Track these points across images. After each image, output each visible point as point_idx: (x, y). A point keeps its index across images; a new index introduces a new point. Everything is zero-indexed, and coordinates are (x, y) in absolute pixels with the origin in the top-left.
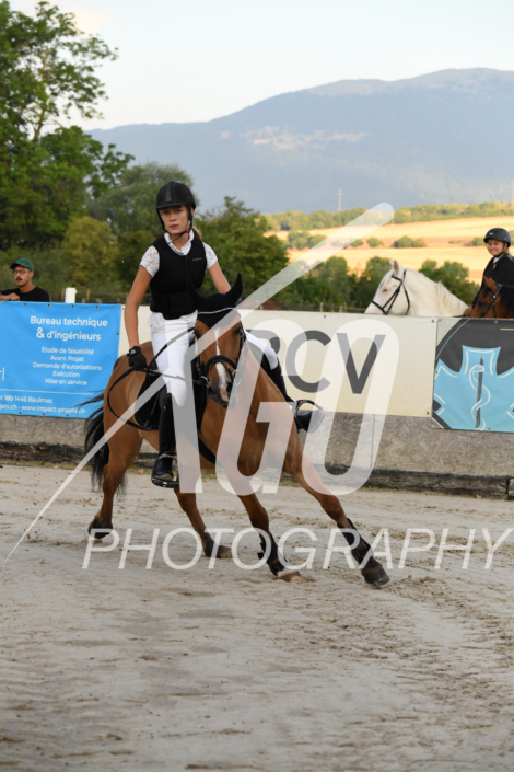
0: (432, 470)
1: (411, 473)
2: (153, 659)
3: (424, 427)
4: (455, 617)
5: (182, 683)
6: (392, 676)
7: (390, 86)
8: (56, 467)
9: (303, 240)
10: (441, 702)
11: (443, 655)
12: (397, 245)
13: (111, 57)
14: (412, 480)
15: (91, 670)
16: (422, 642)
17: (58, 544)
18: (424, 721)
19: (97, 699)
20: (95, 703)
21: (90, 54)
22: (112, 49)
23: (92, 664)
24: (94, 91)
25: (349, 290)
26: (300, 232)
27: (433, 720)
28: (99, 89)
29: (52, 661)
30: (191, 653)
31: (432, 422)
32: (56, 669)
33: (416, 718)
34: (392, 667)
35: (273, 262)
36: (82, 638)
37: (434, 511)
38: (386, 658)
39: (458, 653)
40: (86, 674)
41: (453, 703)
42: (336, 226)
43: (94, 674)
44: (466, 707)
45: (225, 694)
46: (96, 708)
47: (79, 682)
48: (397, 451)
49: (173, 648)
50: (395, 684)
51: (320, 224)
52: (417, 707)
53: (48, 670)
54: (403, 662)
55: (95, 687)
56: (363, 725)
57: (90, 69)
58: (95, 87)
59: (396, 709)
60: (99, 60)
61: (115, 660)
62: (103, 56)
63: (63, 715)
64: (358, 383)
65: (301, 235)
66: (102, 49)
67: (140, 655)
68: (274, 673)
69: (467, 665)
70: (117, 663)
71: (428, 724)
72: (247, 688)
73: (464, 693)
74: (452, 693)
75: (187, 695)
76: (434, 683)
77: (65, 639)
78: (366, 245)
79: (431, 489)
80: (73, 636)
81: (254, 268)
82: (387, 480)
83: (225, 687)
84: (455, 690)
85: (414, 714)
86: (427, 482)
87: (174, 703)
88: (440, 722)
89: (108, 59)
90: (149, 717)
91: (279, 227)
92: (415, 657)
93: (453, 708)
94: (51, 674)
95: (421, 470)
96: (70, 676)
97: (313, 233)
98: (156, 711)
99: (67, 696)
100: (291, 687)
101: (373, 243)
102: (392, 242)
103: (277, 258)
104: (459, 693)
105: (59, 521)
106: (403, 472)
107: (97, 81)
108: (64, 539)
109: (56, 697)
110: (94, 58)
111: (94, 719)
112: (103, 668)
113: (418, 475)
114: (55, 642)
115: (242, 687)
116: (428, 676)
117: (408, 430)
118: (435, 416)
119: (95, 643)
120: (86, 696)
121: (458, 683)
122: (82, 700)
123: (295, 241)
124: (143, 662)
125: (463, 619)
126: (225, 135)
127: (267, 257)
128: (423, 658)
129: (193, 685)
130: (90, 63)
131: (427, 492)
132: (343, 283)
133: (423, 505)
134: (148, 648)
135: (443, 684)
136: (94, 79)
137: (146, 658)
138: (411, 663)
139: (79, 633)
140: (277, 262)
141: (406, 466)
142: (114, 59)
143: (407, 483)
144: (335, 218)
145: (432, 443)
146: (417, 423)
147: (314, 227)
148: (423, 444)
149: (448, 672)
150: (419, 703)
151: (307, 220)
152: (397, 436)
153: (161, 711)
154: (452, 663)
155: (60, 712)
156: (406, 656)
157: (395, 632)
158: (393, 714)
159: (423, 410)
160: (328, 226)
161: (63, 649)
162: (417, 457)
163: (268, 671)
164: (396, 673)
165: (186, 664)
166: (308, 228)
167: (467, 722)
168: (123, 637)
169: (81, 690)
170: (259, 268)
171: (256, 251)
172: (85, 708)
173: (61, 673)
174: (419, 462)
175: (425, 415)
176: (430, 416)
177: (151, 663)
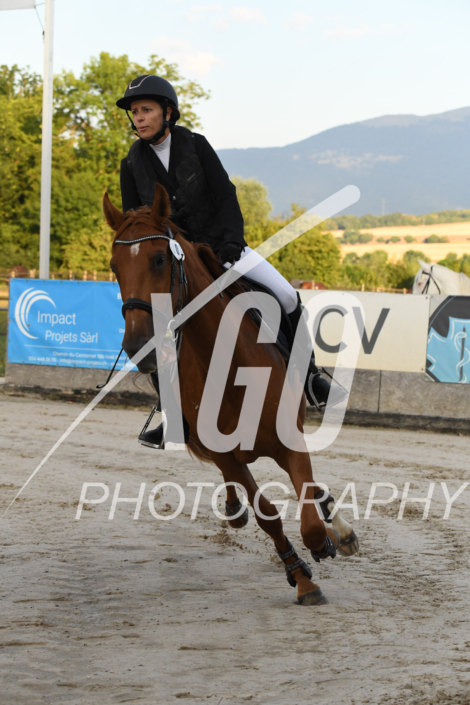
0: (426, 414)
1: (409, 416)
2: (175, 561)
3: (420, 380)
4: (421, 530)
5: (192, 581)
6: (361, 577)
7: (422, 120)
8: (136, 409)
9: (355, 237)
10: (395, 597)
11: (405, 560)
12: (427, 241)
13: (205, 97)
14: (409, 422)
15: (122, 568)
16: (390, 549)
17: (123, 470)
18: (378, 613)
19: (121, 593)
20: (119, 596)
21: (189, 95)
22: (206, 91)
23: (125, 564)
24: (193, 123)
25: (387, 275)
26: (353, 231)
27: (386, 613)
28: (196, 121)
29: (95, 562)
30: (205, 556)
31: (426, 377)
32: (97, 568)
33: (372, 611)
34: (362, 569)
35: (328, 253)
36: (122, 544)
37: (422, 446)
38: (359, 562)
39: (417, 559)
40: (118, 573)
41: (404, 599)
42: (381, 226)
43: (124, 573)
44: (415, 602)
45: (224, 590)
46: (120, 599)
47: (111, 579)
48: (399, 399)
49: (192, 553)
50: (361, 583)
51: (368, 225)
52: (375, 601)
53: (89, 569)
54: (371, 565)
55: (123, 583)
56: (329, 616)
57: (189, 106)
58: (193, 120)
59: (358, 603)
60: (196, 100)
61: (144, 562)
62: (199, 96)
63: (92, 605)
64: (368, 346)
65: (353, 234)
66: (199, 91)
67: (164, 557)
68: (268, 573)
69: (422, 568)
70: (144, 564)
71: (380, 615)
72: (243, 585)
73: (415, 591)
74: (404, 591)
75: (194, 590)
76: (393, 582)
77: (108, 544)
78: (403, 241)
79: (424, 428)
80: (116, 542)
81: (313, 258)
82: (390, 421)
83: (225, 585)
84: (408, 588)
85: (370, 607)
86: (421, 423)
87: (182, 597)
88: (391, 614)
89: (202, 99)
90: (159, 608)
91: (336, 227)
92: (383, 562)
93: (403, 603)
94: (91, 572)
95: (417, 414)
96: (105, 574)
97: (363, 232)
98: (166, 603)
99: (99, 590)
100: (278, 585)
101: (409, 240)
102: (423, 239)
103: (331, 250)
104: (411, 591)
105: (127, 452)
106: (403, 416)
107: (195, 115)
108: (128, 466)
109: (91, 590)
110: (192, 98)
111: (116, 608)
112: (132, 568)
113: (415, 418)
114: (100, 547)
115: (239, 584)
116: (389, 577)
117: (406, 382)
118: (428, 371)
119: (132, 548)
120: (113, 591)
121: (412, 582)
122: (109, 594)
123: (348, 238)
124: (166, 564)
125: (426, 531)
126: (296, 157)
127: (323, 250)
128: (389, 562)
129: (200, 582)
130: (189, 102)
131: (422, 431)
132: (382, 270)
133: (415, 441)
134: (172, 552)
135: (400, 584)
136: (192, 114)
137: (169, 560)
138: (378, 566)
139: (122, 540)
140: (331, 254)
141: (405, 410)
142: (207, 98)
143: (406, 424)
144: (380, 221)
145: (425, 393)
146: (414, 377)
147: (364, 227)
148: (418, 394)
149: (407, 574)
150: (378, 598)
151: (358, 221)
152: (398, 387)
153: (170, 603)
154: (411, 567)
155: (91, 602)
156: (376, 560)
157: (370, 541)
158: (356, 607)
159: (418, 367)
160: (374, 226)
161: (105, 552)
162: (414, 404)
163: (263, 571)
164: (364, 575)
165: (199, 566)
166: (359, 228)
167: (412, 613)
168: (154, 543)
169: (111, 585)
170: (318, 258)
171: (316, 245)
172: (110, 599)
173: (100, 571)
174: (416, 407)
175: (419, 371)
176: (424, 371)
177: (171, 564)
